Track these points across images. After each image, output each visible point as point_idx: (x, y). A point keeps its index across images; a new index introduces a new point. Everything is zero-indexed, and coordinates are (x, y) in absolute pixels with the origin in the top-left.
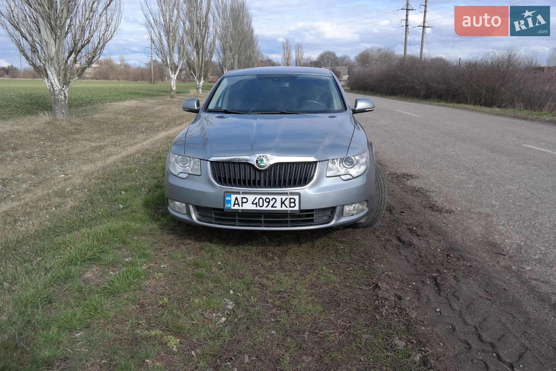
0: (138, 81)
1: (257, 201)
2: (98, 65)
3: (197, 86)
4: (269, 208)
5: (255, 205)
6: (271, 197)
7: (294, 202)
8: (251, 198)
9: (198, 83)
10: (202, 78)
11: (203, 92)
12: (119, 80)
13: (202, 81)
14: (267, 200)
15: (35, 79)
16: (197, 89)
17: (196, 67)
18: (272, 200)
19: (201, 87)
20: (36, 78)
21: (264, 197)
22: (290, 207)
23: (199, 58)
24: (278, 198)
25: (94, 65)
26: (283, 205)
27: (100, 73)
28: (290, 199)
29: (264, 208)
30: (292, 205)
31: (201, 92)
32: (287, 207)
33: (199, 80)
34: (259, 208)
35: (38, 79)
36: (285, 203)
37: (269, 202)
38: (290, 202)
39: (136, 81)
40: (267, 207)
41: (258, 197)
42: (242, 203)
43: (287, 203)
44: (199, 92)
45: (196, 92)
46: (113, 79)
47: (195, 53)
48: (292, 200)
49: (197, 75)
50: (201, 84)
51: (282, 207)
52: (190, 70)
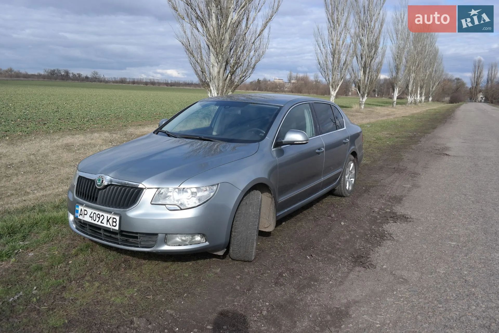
0: (325, 95)
1: (92, 215)
2: (296, 81)
3: (361, 102)
4: (99, 223)
5: (91, 218)
6: (101, 213)
7: (115, 222)
8: (90, 211)
9: (361, 99)
10: (366, 95)
11: (365, 107)
12: (310, 94)
13: (365, 98)
14: (99, 216)
15: (247, 91)
16: (360, 104)
17: (361, 85)
18: (101, 217)
19: (363, 103)
20: (249, 90)
21: (97, 212)
22: (113, 226)
23: (365, 77)
24: (106, 215)
25: (293, 81)
26: (108, 222)
27: (296, 87)
28: (113, 218)
29: (96, 222)
30: (114, 224)
31: (363, 107)
32: (110, 225)
33: (363, 96)
34: (93, 222)
35: (249, 91)
36: (109, 221)
37: (99, 218)
38: (113, 222)
39: (324, 95)
40: (98, 222)
41: (94, 211)
42: (84, 214)
43: (111, 221)
44: (361, 108)
45: (359, 107)
46: (305, 93)
47: (362, 72)
48: (115, 220)
49: (361, 92)
50: (364, 100)
51: (107, 224)
52: (356, 87)
